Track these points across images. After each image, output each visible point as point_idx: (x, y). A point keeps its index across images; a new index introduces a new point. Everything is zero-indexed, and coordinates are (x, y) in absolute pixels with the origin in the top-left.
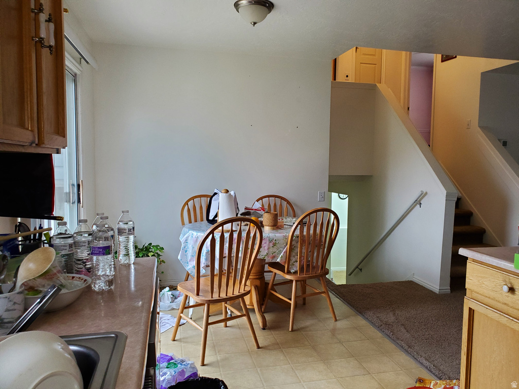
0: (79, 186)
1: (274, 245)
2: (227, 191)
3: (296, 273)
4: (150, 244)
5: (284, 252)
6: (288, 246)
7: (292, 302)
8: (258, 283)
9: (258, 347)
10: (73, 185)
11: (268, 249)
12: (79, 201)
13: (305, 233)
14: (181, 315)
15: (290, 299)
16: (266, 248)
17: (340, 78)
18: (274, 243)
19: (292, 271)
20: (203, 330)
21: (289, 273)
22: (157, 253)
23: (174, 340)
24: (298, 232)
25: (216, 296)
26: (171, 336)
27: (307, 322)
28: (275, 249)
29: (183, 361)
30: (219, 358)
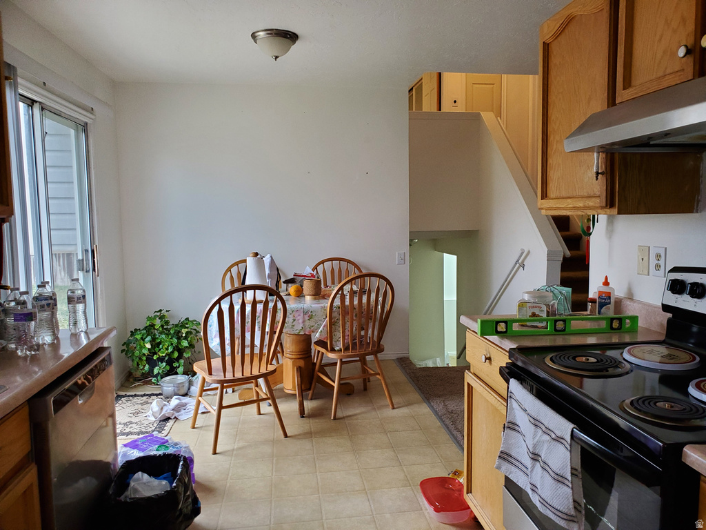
0: (93, 251)
1: (311, 317)
2: (256, 254)
3: (340, 350)
4: (187, 319)
5: (324, 326)
6: (328, 318)
7: (336, 385)
8: (301, 363)
9: (286, 436)
10: (87, 251)
11: (304, 322)
12: (94, 270)
13: (347, 302)
14: (200, 398)
15: (334, 382)
16: (301, 321)
17: (446, 107)
18: (308, 314)
19: (337, 348)
20: (215, 413)
21: (333, 350)
22: (195, 330)
23: (194, 428)
24: (337, 302)
25: (229, 376)
26: (190, 423)
27: (355, 409)
28: (311, 323)
29: (176, 444)
30: (236, 447)
